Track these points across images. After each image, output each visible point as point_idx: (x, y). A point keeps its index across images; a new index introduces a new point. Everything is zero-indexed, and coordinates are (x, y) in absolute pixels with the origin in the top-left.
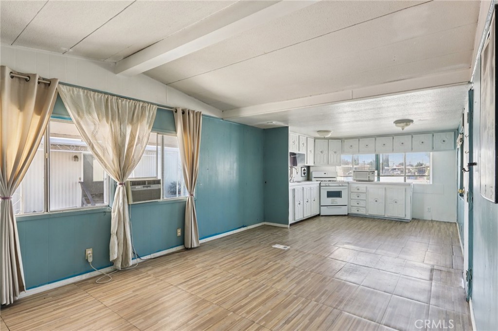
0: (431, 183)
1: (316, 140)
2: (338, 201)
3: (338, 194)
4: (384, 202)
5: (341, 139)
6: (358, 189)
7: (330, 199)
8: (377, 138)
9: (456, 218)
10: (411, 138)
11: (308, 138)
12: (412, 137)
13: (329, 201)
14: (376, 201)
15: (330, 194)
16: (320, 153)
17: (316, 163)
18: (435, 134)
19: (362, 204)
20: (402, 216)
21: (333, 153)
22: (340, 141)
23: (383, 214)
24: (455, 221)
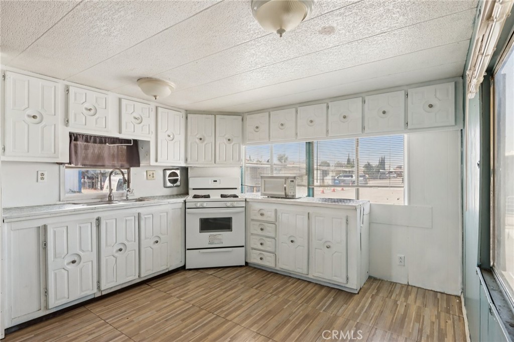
0: (406, 204)
1: (189, 116)
2: (224, 237)
3: (224, 224)
4: (306, 245)
5: (240, 115)
6: (262, 215)
7: (207, 235)
8: (299, 109)
9: (460, 286)
10: (361, 103)
11: (160, 109)
12: (364, 102)
13: (205, 238)
14: (292, 241)
15: (208, 225)
16: (198, 141)
17: (189, 160)
18: (410, 91)
19: (269, 245)
20: (339, 279)
21: (226, 141)
22: (240, 118)
23: (305, 272)
24: (459, 294)
